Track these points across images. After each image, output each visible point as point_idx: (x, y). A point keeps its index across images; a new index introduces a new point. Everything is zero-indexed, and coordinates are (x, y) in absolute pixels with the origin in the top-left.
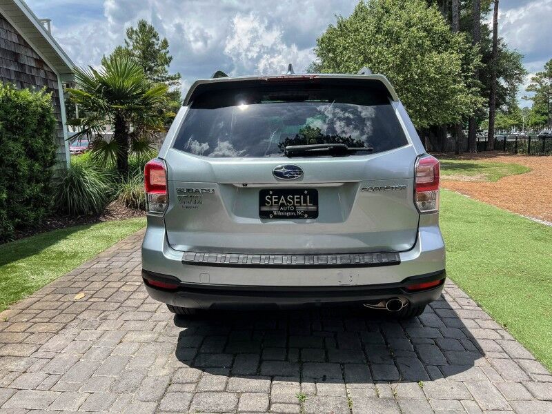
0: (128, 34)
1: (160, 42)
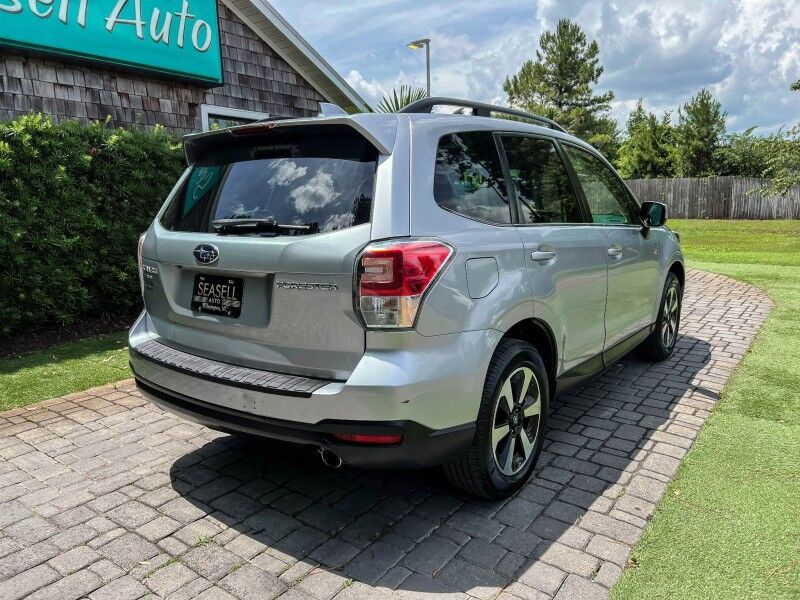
0: (541, 42)
1: (586, 48)
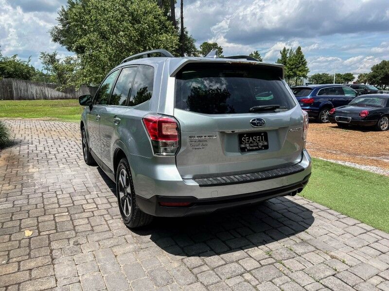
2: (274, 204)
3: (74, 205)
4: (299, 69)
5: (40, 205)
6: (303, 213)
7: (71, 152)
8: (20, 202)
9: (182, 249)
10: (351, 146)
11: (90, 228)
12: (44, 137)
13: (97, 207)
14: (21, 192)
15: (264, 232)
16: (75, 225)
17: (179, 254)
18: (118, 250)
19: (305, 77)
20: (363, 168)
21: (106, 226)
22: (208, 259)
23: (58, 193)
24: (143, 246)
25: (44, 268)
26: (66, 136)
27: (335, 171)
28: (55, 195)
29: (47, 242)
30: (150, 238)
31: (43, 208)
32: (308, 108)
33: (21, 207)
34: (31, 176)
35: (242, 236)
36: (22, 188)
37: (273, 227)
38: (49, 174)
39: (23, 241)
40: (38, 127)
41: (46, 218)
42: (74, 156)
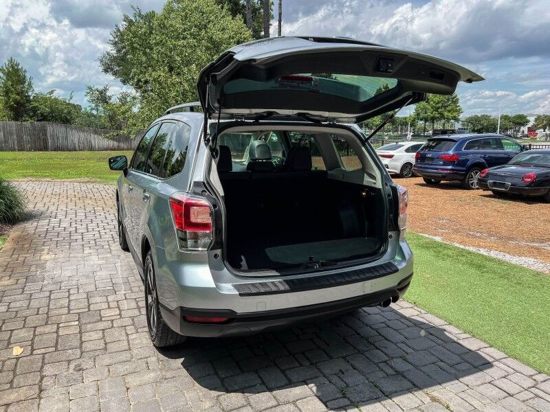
2: (369, 314)
3: (89, 310)
4: (448, 109)
5: (43, 310)
6: (408, 329)
7: (105, 231)
8: (18, 304)
9: (222, 380)
10: (505, 225)
11: (102, 346)
12: (74, 207)
13: (120, 314)
14: (23, 289)
15: (344, 358)
16: (83, 340)
17: (215, 389)
18: (132, 381)
19: (456, 119)
20: (515, 260)
21: (125, 343)
22: (254, 398)
23: (71, 292)
24: (169, 375)
25: (25, 403)
26: (104, 206)
27: (472, 264)
28: (67, 294)
29: (40, 364)
30: (182, 364)
31: (47, 314)
32: (450, 167)
33: (17, 312)
34: (42, 266)
35: (311, 364)
36: (26, 283)
37: (359, 351)
38: (67, 263)
39: (8, 363)
40: (70, 192)
41: (47, 329)
42: (108, 237)
